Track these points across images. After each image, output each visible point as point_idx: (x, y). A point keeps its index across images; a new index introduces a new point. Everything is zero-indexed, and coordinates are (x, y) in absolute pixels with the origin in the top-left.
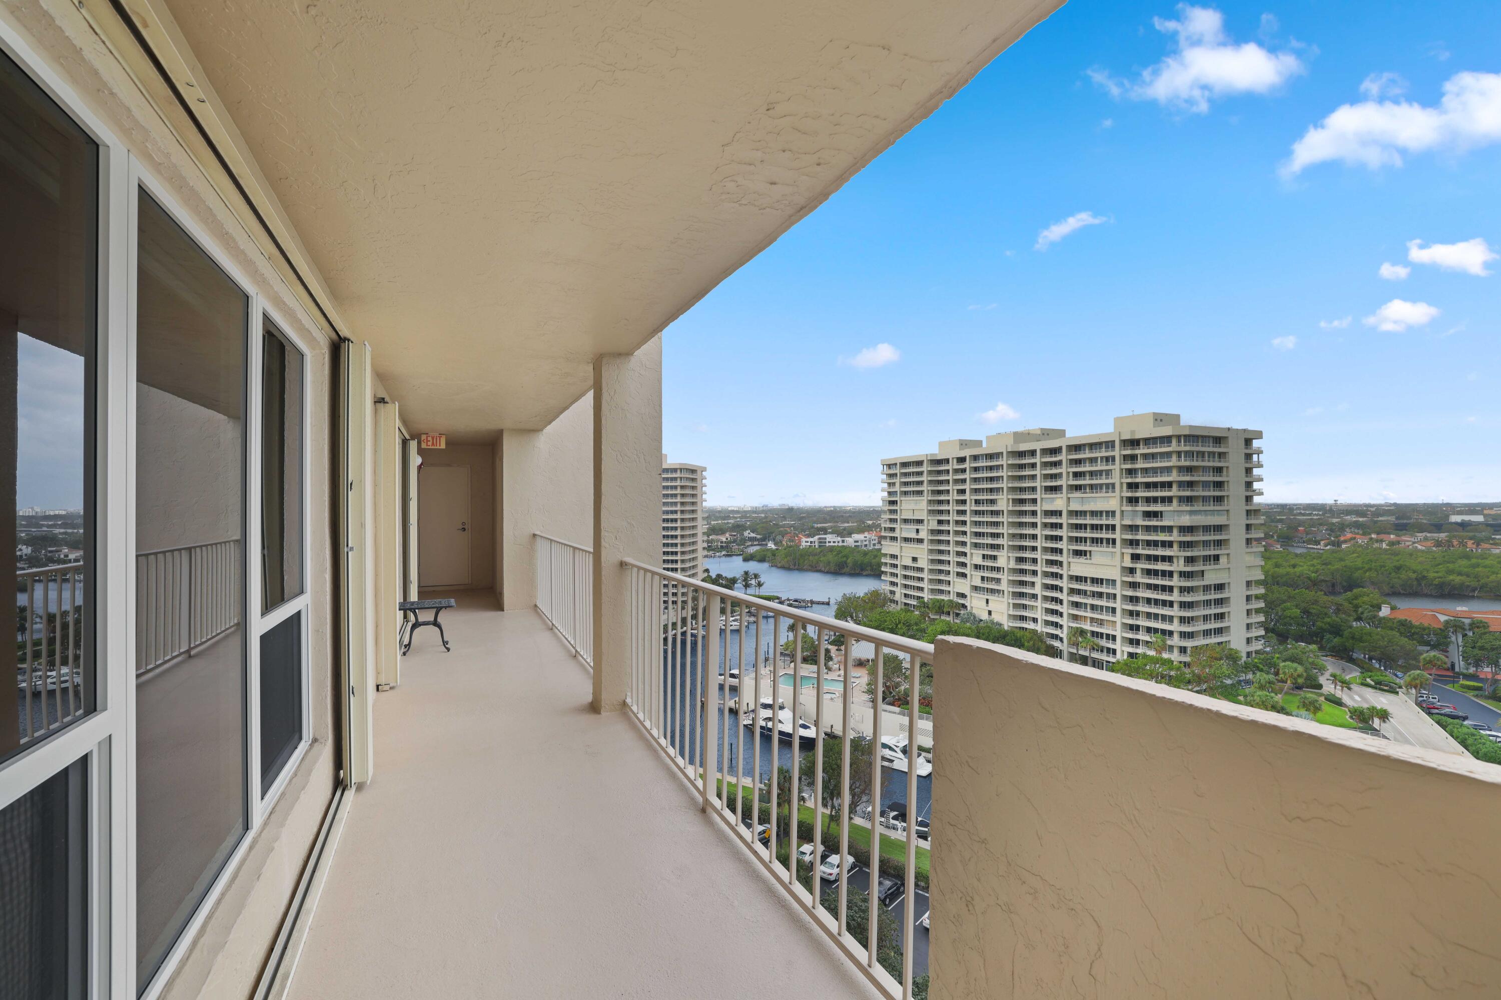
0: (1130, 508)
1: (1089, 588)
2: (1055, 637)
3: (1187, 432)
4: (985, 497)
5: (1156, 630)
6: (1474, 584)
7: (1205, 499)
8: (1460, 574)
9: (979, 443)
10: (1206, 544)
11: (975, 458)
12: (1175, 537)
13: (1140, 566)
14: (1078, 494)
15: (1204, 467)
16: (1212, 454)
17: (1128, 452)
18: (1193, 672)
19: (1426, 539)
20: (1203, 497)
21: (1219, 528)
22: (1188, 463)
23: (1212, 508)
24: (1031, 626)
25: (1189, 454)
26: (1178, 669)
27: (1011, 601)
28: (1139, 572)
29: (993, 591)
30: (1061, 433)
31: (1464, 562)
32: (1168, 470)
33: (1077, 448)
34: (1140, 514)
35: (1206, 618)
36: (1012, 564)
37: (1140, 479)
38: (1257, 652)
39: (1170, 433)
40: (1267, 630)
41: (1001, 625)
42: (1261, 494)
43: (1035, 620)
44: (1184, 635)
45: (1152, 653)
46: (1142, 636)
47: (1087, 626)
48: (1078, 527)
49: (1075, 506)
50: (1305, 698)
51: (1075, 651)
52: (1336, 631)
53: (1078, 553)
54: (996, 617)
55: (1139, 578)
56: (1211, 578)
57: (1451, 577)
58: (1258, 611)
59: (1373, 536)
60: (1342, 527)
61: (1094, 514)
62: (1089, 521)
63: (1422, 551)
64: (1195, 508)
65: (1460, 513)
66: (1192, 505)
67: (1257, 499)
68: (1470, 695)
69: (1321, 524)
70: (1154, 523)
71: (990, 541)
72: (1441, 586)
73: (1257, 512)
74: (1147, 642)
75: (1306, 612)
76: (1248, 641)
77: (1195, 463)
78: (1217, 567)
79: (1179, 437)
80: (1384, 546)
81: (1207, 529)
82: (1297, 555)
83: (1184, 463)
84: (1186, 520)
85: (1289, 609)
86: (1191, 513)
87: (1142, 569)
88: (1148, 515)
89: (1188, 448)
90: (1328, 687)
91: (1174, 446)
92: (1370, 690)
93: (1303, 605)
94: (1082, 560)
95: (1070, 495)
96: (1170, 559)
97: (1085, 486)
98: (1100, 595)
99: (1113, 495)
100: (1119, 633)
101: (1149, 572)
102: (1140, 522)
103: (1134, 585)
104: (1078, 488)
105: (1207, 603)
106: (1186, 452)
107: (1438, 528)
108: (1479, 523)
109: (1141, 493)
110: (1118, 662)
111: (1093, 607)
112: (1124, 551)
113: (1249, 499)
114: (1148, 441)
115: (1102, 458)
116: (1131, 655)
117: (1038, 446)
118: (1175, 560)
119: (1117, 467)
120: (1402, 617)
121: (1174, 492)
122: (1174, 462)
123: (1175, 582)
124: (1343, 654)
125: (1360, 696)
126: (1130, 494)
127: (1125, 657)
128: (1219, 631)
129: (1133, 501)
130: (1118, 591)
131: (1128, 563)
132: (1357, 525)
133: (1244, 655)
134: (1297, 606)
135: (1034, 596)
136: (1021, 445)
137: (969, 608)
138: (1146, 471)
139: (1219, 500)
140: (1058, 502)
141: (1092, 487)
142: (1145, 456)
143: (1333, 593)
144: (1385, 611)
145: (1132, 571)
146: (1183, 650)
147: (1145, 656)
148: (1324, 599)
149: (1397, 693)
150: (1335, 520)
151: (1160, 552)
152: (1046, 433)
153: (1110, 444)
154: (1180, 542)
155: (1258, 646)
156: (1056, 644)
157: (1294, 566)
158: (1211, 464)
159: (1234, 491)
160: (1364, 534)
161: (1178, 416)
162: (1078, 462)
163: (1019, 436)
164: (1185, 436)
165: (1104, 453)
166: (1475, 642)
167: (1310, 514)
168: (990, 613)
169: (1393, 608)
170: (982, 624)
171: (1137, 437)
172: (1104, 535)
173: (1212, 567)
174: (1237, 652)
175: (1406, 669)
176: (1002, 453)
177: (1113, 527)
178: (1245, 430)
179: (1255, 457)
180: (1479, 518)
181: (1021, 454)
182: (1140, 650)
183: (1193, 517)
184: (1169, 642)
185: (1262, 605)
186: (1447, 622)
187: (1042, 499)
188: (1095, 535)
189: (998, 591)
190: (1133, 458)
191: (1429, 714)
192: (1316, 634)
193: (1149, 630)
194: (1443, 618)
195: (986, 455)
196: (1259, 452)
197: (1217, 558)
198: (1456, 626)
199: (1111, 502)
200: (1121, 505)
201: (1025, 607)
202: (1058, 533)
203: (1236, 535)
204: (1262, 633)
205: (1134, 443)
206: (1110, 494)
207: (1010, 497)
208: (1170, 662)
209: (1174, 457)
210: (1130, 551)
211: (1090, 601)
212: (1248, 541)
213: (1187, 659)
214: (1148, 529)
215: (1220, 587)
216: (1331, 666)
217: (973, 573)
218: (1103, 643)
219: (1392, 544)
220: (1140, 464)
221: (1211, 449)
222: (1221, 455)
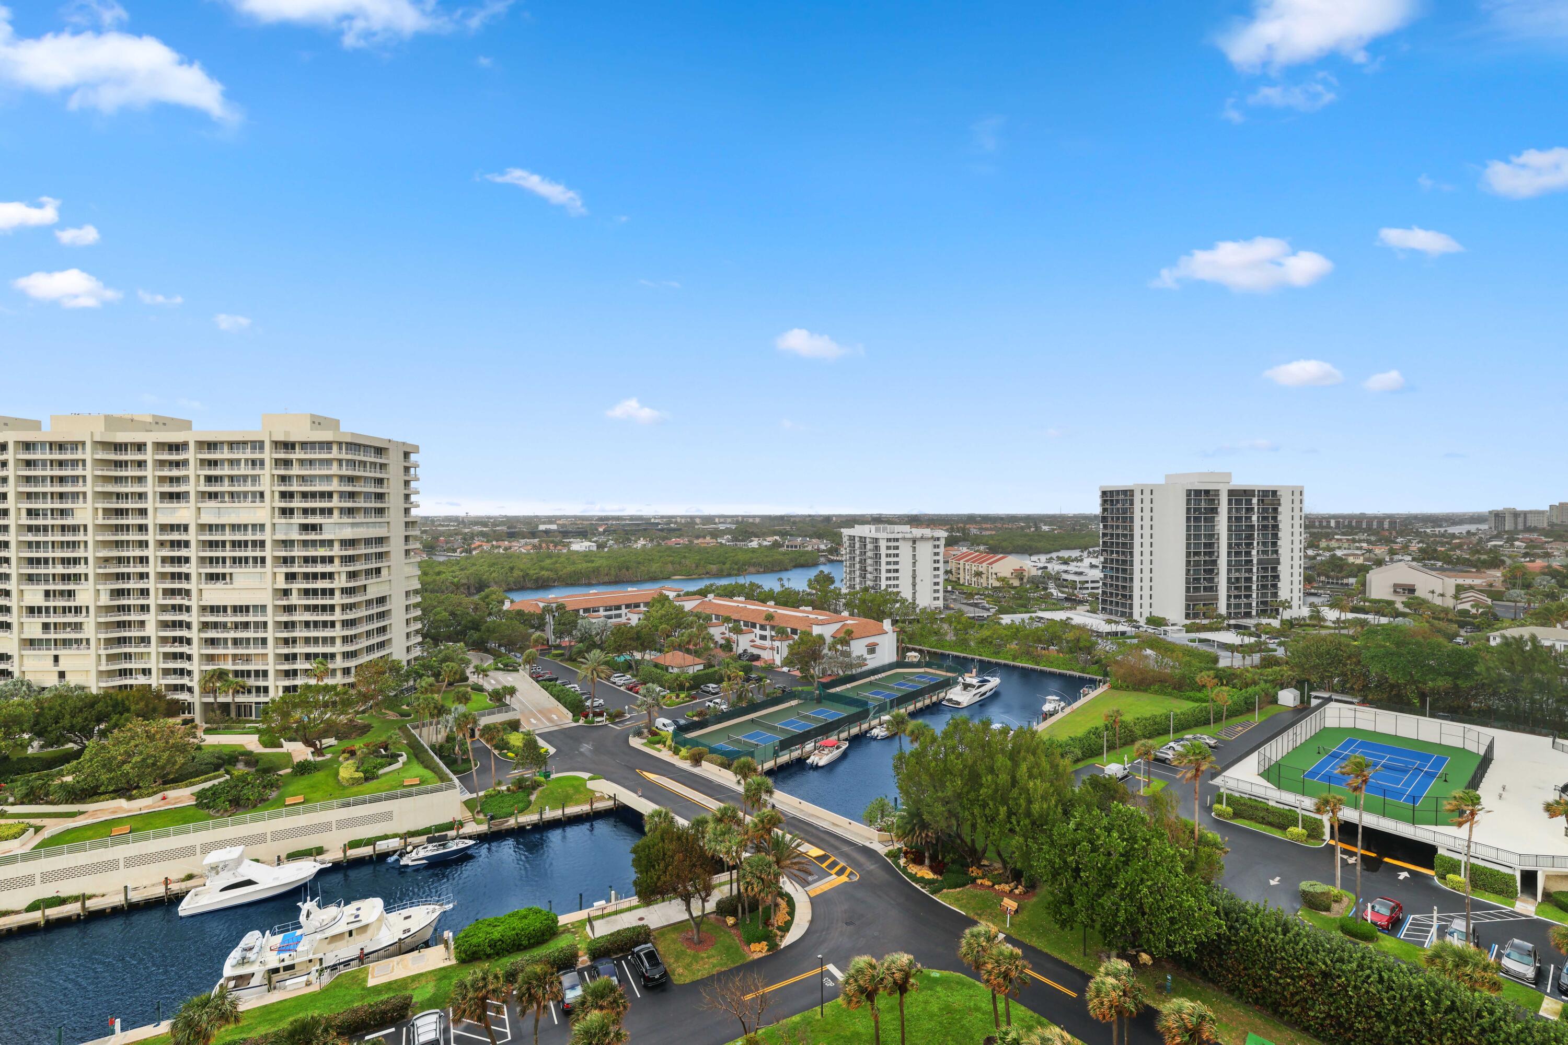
0: (283, 521)
1: (230, 619)
2: (182, 688)
3: (349, 440)
4: (49, 506)
5: (316, 655)
6: (555, 577)
7: (366, 511)
8: (547, 570)
9: (36, 425)
10: (367, 557)
11: (28, 446)
12: (336, 551)
13: (296, 586)
14: (212, 504)
15: (366, 478)
16: (373, 464)
17: (282, 456)
18: (359, 691)
19: (526, 544)
20: (365, 508)
21: (380, 541)
22: (350, 473)
23: (373, 520)
24: (141, 680)
25: (352, 463)
26: (345, 693)
27: (103, 652)
28: (295, 593)
29: (66, 643)
30: (186, 425)
31: (548, 561)
32: (329, 478)
33: (212, 446)
34: (296, 528)
35: (369, 634)
36: (105, 600)
37: (295, 487)
38: (416, 659)
39: (330, 439)
40: (425, 636)
41: (83, 688)
42: (418, 506)
43: (146, 672)
44: (347, 655)
45: (313, 682)
46: (300, 665)
47: (229, 666)
48: (212, 544)
49: (207, 519)
50: (459, 692)
51: (211, 700)
52: (476, 625)
53: (212, 577)
54: (72, 680)
55: (295, 600)
56: (373, 592)
57: (543, 573)
58: (416, 619)
59: (494, 543)
60: (472, 536)
61: (235, 527)
62: (228, 536)
63: (525, 554)
64: (357, 520)
65: (544, 523)
66: (354, 517)
67: (414, 512)
68: (558, 661)
69: (456, 534)
70: (312, 536)
71: (60, 570)
72: (537, 580)
73: (413, 523)
74: (307, 670)
75: (453, 614)
76: (408, 649)
77: (357, 473)
78: (378, 580)
79: (340, 444)
80: (501, 551)
81: (368, 542)
82: (440, 563)
83: (345, 472)
84: (348, 533)
85: (439, 613)
86: (353, 525)
87: (299, 590)
88: (305, 528)
89: (349, 457)
90: (473, 679)
91: (335, 453)
92: (501, 673)
93: (450, 608)
94: (220, 585)
95: (200, 505)
96: (330, 576)
97: (223, 493)
98: (246, 625)
99: (262, 505)
100: (271, 667)
101: (306, 592)
102: (295, 535)
103: (289, 609)
104: (213, 496)
105: (370, 618)
106: (348, 461)
107: (533, 534)
108: (554, 531)
109: (297, 504)
110: (273, 701)
111: (236, 642)
112: (276, 570)
113: (407, 511)
114: (304, 445)
115: (246, 460)
116: (287, 689)
117: (149, 438)
118: (336, 576)
119: (267, 473)
120: (517, 607)
121: (335, 502)
122: (334, 470)
123: (338, 599)
124: (480, 646)
125: (495, 680)
126: (283, 505)
127: (281, 694)
128: (381, 645)
129: (286, 512)
130: (270, 618)
131: (281, 584)
132: (483, 534)
133: (405, 663)
134: (445, 610)
135: (145, 640)
136: (118, 433)
137: (16, 674)
138: (303, 479)
139: (380, 511)
140: (182, 513)
141: (232, 494)
142: (302, 462)
143: (470, 594)
144: (507, 606)
145: (286, 593)
146: (346, 671)
147: (308, 687)
148: (466, 600)
149: (518, 671)
150: (467, 530)
151: (320, 568)
152: (160, 423)
153: (258, 445)
154: (342, 557)
155: (417, 652)
156: (183, 696)
157: (439, 573)
158: (372, 475)
159: (394, 502)
160: (487, 542)
161: (338, 422)
162: (213, 463)
163: (111, 422)
164: (347, 443)
165: (249, 454)
166: (560, 620)
167: (448, 526)
168: (62, 675)
169: (512, 602)
170: (46, 695)
171: (292, 439)
172: (249, 553)
173: (375, 580)
174: (399, 662)
175: (522, 650)
176: (83, 443)
177: (262, 544)
178: (404, 443)
179: (412, 470)
180: (554, 527)
181: (119, 447)
182: (299, 681)
183: (355, 529)
184: (331, 666)
185: (419, 612)
186: (544, 608)
187: (156, 509)
188: (237, 554)
189: (78, 642)
190: (287, 463)
191: (537, 681)
192: (458, 633)
193: (308, 656)
194: (541, 605)
195: (51, 444)
196: (416, 466)
197: (378, 571)
198: (547, 610)
199: (260, 513)
200: (273, 517)
201: (128, 656)
202: (183, 553)
203: (396, 547)
204: (420, 639)
205: (289, 446)
206: (258, 504)
207: (100, 506)
208: (334, 687)
209: (335, 464)
210: (285, 570)
211: (232, 634)
212: (407, 552)
213: (351, 679)
214: (305, 543)
215: (382, 600)
216: (474, 657)
217: (24, 620)
218: (252, 682)
219: (506, 549)
220: (295, 471)
221: (373, 460)
222: (383, 466)
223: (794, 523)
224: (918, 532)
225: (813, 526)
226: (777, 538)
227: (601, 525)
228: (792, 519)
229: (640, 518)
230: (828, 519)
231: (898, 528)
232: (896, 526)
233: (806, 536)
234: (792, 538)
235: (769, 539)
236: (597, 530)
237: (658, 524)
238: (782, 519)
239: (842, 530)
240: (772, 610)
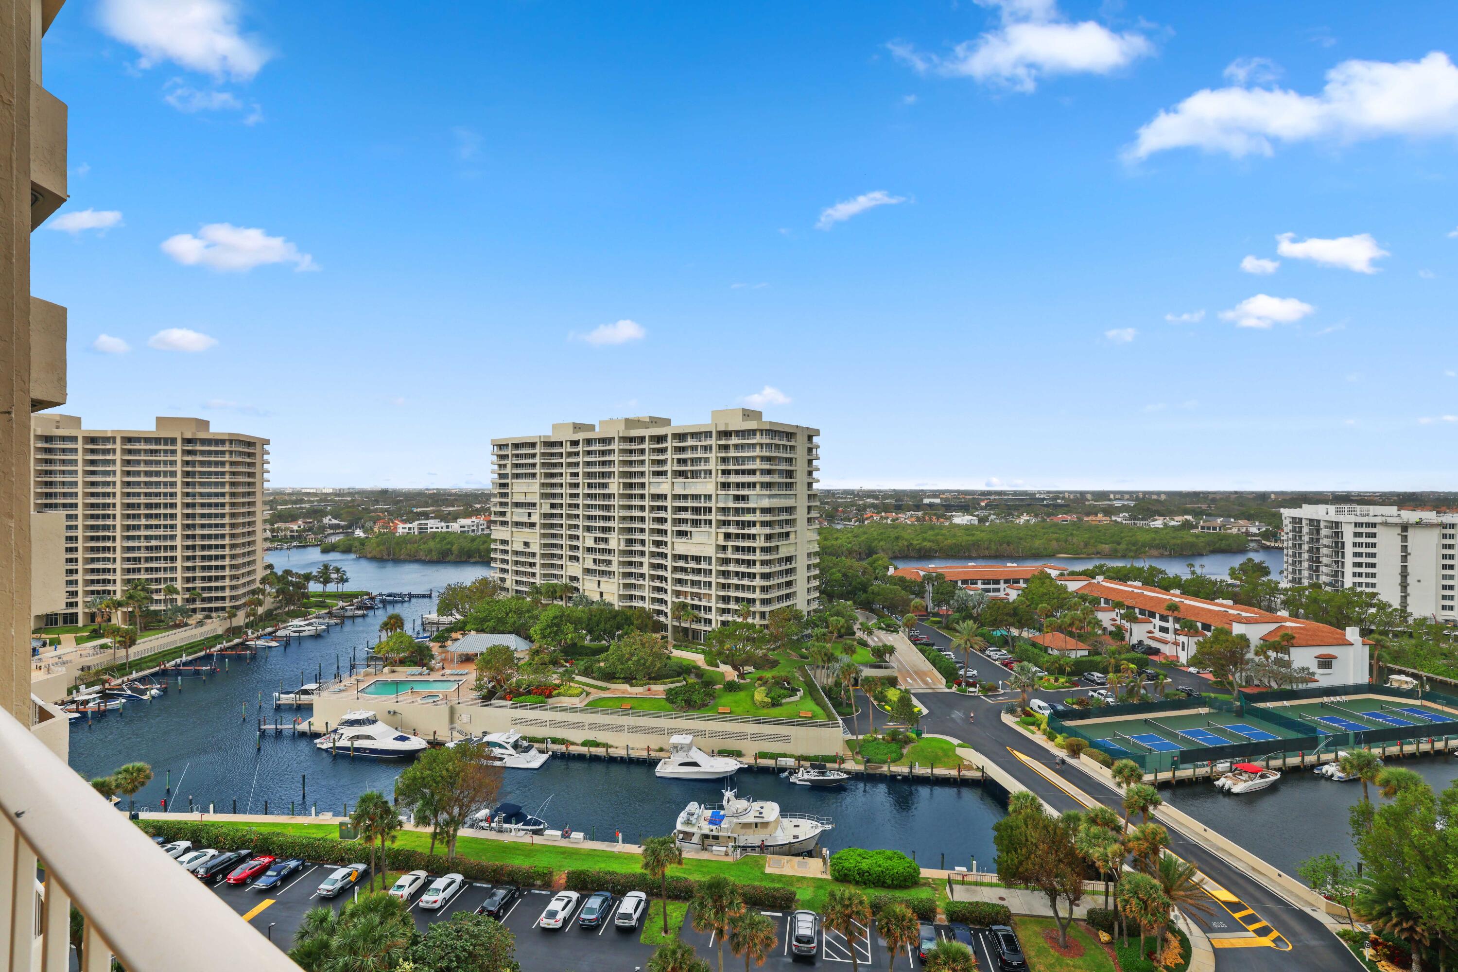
0: (723, 492)
1: (689, 565)
2: (661, 612)
3: (768, 427)
4: (597, 481)
5: (743, 599)
6: (936, 547)
7: (780, 485)
8: (929, 541)
9: (592, 428)
10: (780, 522)
11: (588, 442)
12: (758, 517)
13: (731, 543)
14: (681, 479)
15: (779, 458)
16: (785, 446)
17: (723, 442)
18: (772, 633)
19: (911, 516)
20: (779, 483)
21: (790, 510)
22: (768, 454)
23: (784, 492)
24: (639, 604)
25: (769, 446)
26: (761, 632)
27: (621, 582)
28: (730, 548)
29: (604, 573)
30: (667, 422)
31: (931, 532)
32: (753, 458)
33: (680, 436)
34: (731, 498)
35: (779, 586)
36: (623, 546)
37: (731, 467)
38: (814, 611)
39: (755, 427)
40: (821, 592)
41: (612, 605)
42: (818, 481)
43: (643, 598)
44: (765, 602)
45: (740, 620)
46: (733, 606)
47: (689, 601)
48: (681, 509)
49: (679, 490)
50: (846, 644)
51: (677, 624)
52: (864, 588)
53: (681, 534)
54: (607, 598)
55: (730, 554)
56: (783, 553)
57: (925, 543)
58: (815, 577)
59: (883, 514)
60: (865, 508)
61: (695, 497)
62: (690, 504)
63: (910, 525)
64: (773, 493)
65: (929, 497)
66: (771, 490)
67: (816, 486)
68: (935, 627)
69: (852, 506)
70: (742, 505)
71: (602, 524)
72: (920, 550)
73: (815, 495)
74: (736, 610)
75: (845, 575)
76: (809, 602)
77: (773, 454)
78: (787, 542)
79: (761, 431)
80: (889, 522)
81: (781, 510)
82: (838, 530)
83: (766, 453)
84: (766, 503)
85: (834, 574)
86: (770, 496)
87: (733, 546)
88: (738, 498)
89: (768, 441)
90: (859, 634)
91: (758, 439)
92: (883, 632)
93: (843, 570)
94: (684, 540)
95: (674, 480)
96: (752, 537)
97: (687, 471)
98: (699, 571)
99: (710, 480)
100: (713, 605)
101: (737, 549)
102: (731, 504)
103: (726, 561)
104: (681, 473)
105: (781, 573)
106: (767, 444)
107: (918, 507)
108: (938, 504)
109: (732, 479)
110: (714, 630)
111: (694, 583)
112: (718, 530)
113: (810, 485)
114: (739, 433)
115: (701, 446)
116: (724, 623)
117: (647, 433)
118: (758, 537)
119: (713, 455)
120: (900, 574)
121: (758, 478)
122: (757, 452)
123: (758, 556)
124: (867, 606)
125: (878, 637)
126: (723, 480)
127: (719, 625)
128: (789, 596)
129: (725, 486)
130: (713, 567)
131: (721, 542)
132: (874, 506)
133: (805, 613)
134: (839, 571)
135: (642, 576)
136: (632, 431)
137: (581, 591)
138: (736, 459)
139: (790, 485)
140: (664, 486)
141: (692, 472)
142: (736, 446)
143: (860, 559)
144: (891, 571)
145: (724, 548)
146: (763, 614)
147: (735, 623)
148: (857, 564)
149: (898, 632)
150: (861, 502)
151: (746, 531)
152: (654, 421)
153: (708, 435)
154: (762, 522)
155: (815, 606)
156: (662, 619)
157: (837, 539)
158: (784, 455)
159: (800, 478)
160: (878, 513)
161: (761, 413)
162: (681, 449)
163: (630, 423)
164: (766, 430)
165: (703, 442)
166: (938, 589)
167: (845, 498)
168: (601, 594)
169: (896, 568)
170: (595, 606)
171: (730, 429)
172: (702, 517)
173: (785, 542)
174: (801, 612)
175: (903, 613)
176: (614, 438)
177: (710, 510)
178: (808, 428)
179: (814, 450)
180: (937, 501)
181: (631, 440)
182: (730, 619)
183: (772, 500)
184: (752, 609)
185: (817, 572)
186: (924, 576)
187: (650, 483)
188: (695, 517)
189: (609, 573)
190: (726, 448)
191: (915, 644)
192: (849, 593)
193: (737, 599)
194: (922, 573)
195: (599, 439)
196: (817, 447)
197: (787, 534)
198: (928, 578)
199: (707, 486)
200: (717, 490)
201: (633, 586)
202: (664, 515)
203: (801, 515)
204: (818, 595)
205: (727, 434)
206: (708, 480)
207: (621, 481)
208: (754, 625)
209: (758, 448)
210: (723, 531)
211: (690, 577)
212: (809, 520)
213: (766, 622)
214: (738, 511)
215: (790, 559)
216: (860, 616)
217: (585, 556)
218: (702, 615)
219: (893, 520)
220: (732, 454)
221: (784, 443)
222: (792, 448)
223: (1214, 500)
224: (1410, 516)
225: (1241, 505)
226: (1189, 517)
227: (983, 500)
228: (1210, 497)
229: (1025, 493)
230: (1263, 497)
231: (1373, 509)
232: (1371, 507)
233: (1230, 516)
234: (1210, 518)
235: (1177, 518)
236: (979, 504)
237: (1044, 499)
238: (1196, 496)
239: (1282, 510)
240: (1177, 600)
